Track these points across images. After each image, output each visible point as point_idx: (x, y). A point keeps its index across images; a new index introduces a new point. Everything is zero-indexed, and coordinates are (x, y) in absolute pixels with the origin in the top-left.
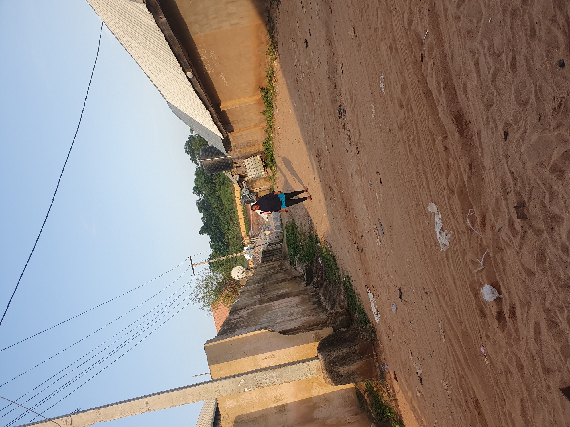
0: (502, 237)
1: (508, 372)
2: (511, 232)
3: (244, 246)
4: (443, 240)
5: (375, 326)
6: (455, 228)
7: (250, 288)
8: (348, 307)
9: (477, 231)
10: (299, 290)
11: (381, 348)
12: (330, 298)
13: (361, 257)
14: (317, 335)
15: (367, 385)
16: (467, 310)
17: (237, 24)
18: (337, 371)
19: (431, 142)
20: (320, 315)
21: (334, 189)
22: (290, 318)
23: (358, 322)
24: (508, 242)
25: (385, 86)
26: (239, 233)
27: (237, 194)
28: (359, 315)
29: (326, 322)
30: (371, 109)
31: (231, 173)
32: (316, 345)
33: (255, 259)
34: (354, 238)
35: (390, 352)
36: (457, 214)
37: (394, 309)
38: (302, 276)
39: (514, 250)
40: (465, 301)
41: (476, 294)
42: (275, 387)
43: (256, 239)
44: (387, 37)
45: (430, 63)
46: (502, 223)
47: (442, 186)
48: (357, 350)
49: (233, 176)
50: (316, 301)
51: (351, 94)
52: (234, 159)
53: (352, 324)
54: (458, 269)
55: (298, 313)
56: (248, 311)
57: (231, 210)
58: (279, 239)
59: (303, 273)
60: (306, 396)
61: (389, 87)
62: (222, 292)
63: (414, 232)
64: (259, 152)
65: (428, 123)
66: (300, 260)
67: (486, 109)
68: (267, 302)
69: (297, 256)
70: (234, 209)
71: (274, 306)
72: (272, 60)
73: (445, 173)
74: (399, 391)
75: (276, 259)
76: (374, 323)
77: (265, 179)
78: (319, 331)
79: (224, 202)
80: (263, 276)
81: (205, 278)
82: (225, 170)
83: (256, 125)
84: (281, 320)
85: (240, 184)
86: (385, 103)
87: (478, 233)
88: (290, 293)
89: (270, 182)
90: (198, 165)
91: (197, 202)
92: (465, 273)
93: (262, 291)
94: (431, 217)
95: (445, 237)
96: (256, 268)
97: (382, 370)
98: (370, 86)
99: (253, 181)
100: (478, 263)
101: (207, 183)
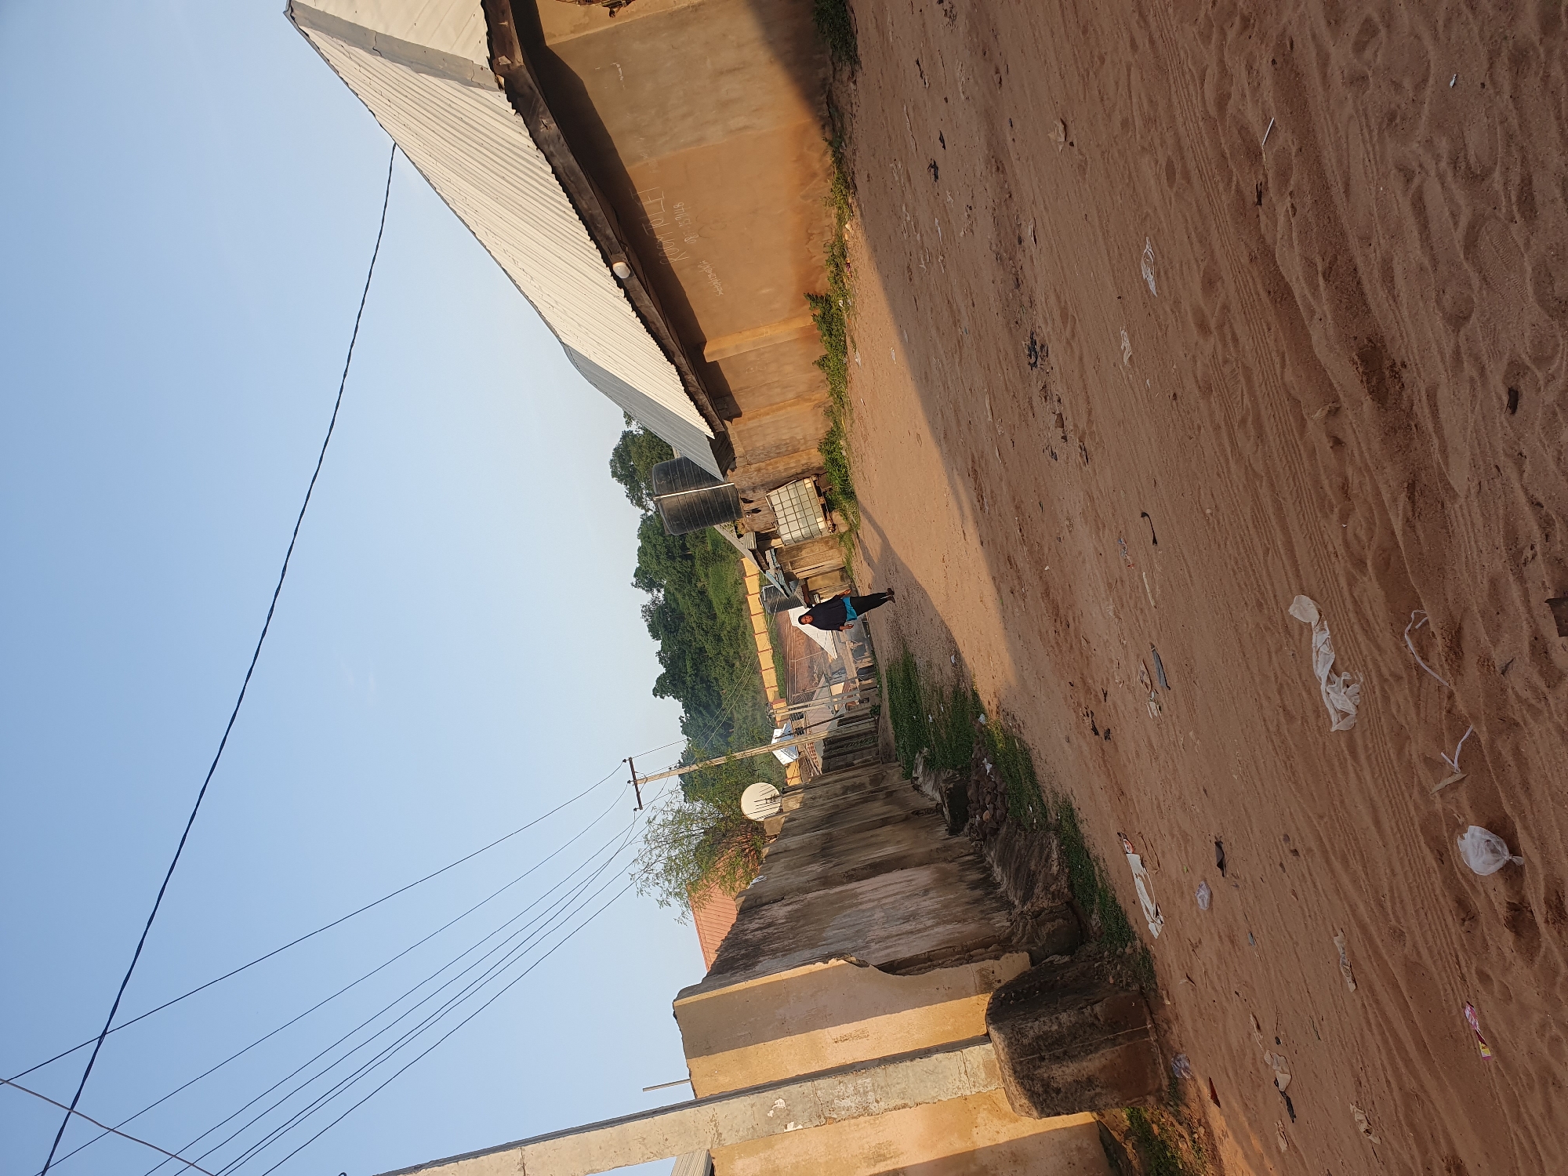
0: (1513, 688)
1: (1550, 1080)
2: (1541, 673)
3: (774, 726)
4: (1338, 700)
5: (1148, 947)
6: (1371, 666)
7: (792, 842)
8: (1070, 896)
9: (1438, 674)
10: (927, 849)
11: (1168, 1009)
12: (1018, 870)
13: (1103, 754)
14: (984, 976)
15: (1130, 1118)
16: (1418, 901)
17: (746, 128)
18: (1046, 1075)
19: (1293, 424)
20: (990, 919)
21: (1021, 565)
22: (907, 927)
23: (1100, 936)
24: (1533, 702)
25: (1158, 276)
26: (760, 690)
27: (752, 584)
28: (1102, 918)
29: (1009, 939)
30: (1119, 340)
31: (736, 528)
32: (981, 1002)
33: (803, 762)
34: (1082, 700)
35: (1194, 1021)
36: (1377, 628)
37: (1202, 898)
38: (938, 809)
39: (1550, 725)
40: (1410, 875)
41: (1444, 853)
42: (872, 1122)
43: (806, 706)
44: (1157, 142)
45: (1283, 208)
46: (1512, 646)
47: (1330, 549)
48: (1100, 1017)
49: (740, 536)
50: (981, 879)
51: (1063, 301)
52: (744, 491)
53: (1083, 943)
54: (1387, 783)
55: (929, 913)
56: (789, 908)
57: (735, 629)
58: (869, 705)
59: (940, 801)
60: (958, 1146)
61: (1168, 278)
62: (716, 855)
63: (1254, 680)
64: (808, 470)
65: (1282, 373)
66: (929, 763)
67: (1450, 328)
68: (842, 883)
69: (921, 753)
70: (745, 627)
71: (860, 894)
72: (841, 220)
73: (1336, 510)
74: (1226, 1135)
75: (863, 762)
76: (1146, 940)
77: (827, 542)
78: (988, 964)
79: (718, 609)
80: (828, 810)
81: (671, 818)
82: (718, 522)
83: (800, 398)
84: (882, 933)
85: (761, 558)
86: (1159, 324)
87: (1440, 680)
88: (905, 857)
89: (840, 552)
90: (647, 510)
91: (647, 612)
92: (1407, 795)
93: (825, 851)
94: (1301, 634)
95: (1343, 691)
96: (806, 788)
97: (1173, 1072)
98: (1114, 278)
99: (796, 548)
100: (1443, 763)
101: (672, 558)
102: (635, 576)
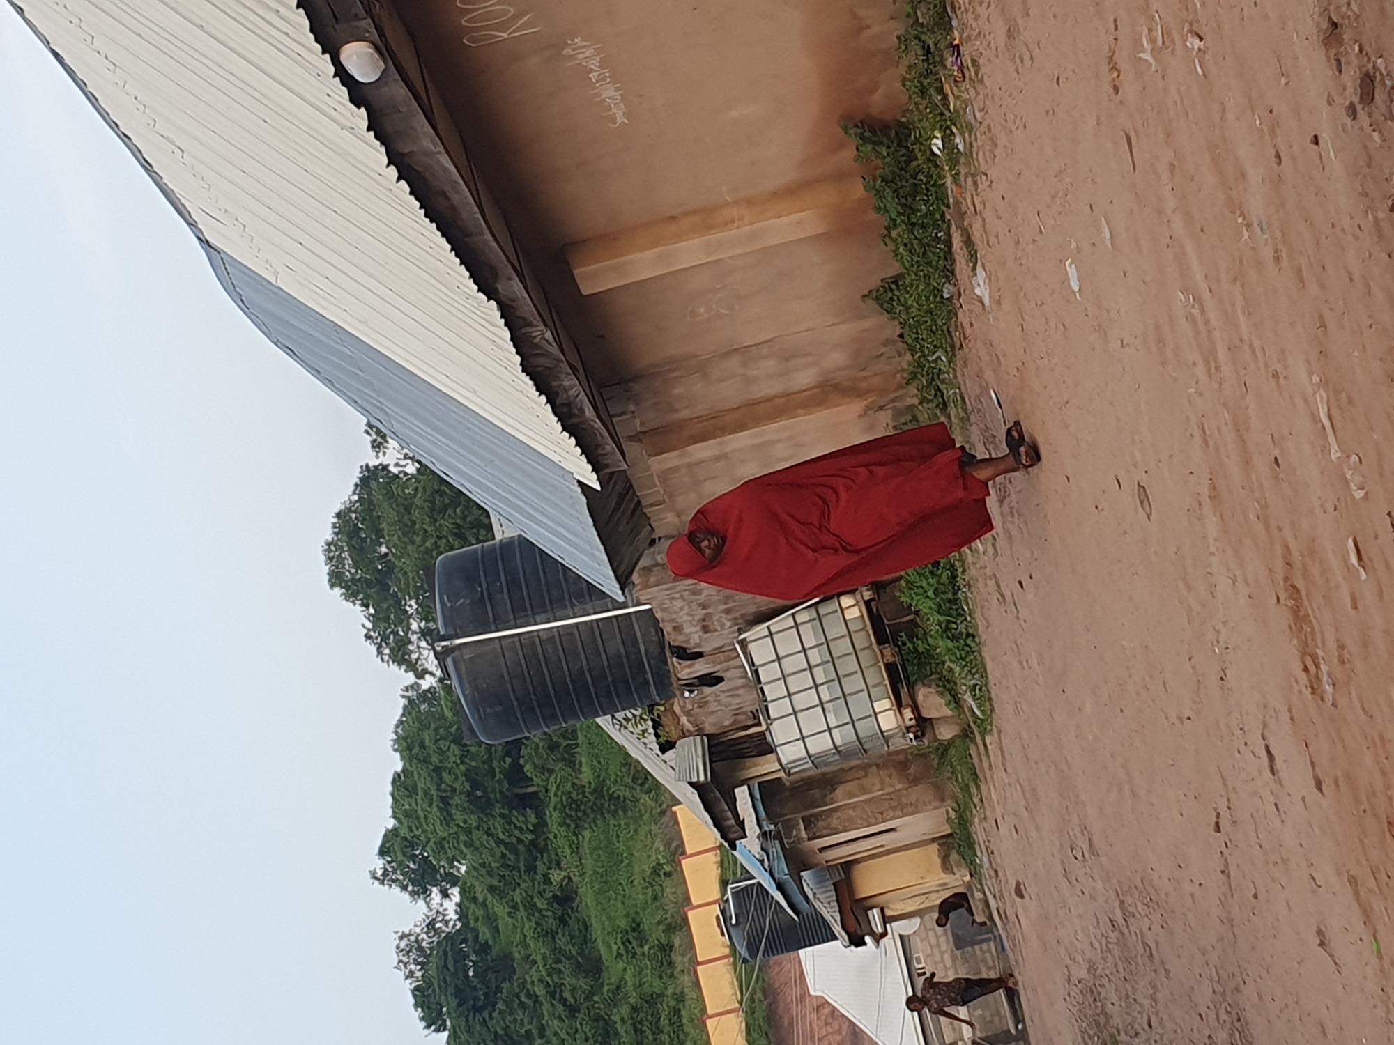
27: (700, 879)
31: (657, 726)
49: (666, 747)
52: (677, 629)
70: (680, 996)
77: (902, 768)
79: (606, 947)
82: (610, 710)
85: (723, 807)
89: (939, 793)
91: (411, 948)
99: (817, 781)
101: (482, 805)
102: (383, 852)
